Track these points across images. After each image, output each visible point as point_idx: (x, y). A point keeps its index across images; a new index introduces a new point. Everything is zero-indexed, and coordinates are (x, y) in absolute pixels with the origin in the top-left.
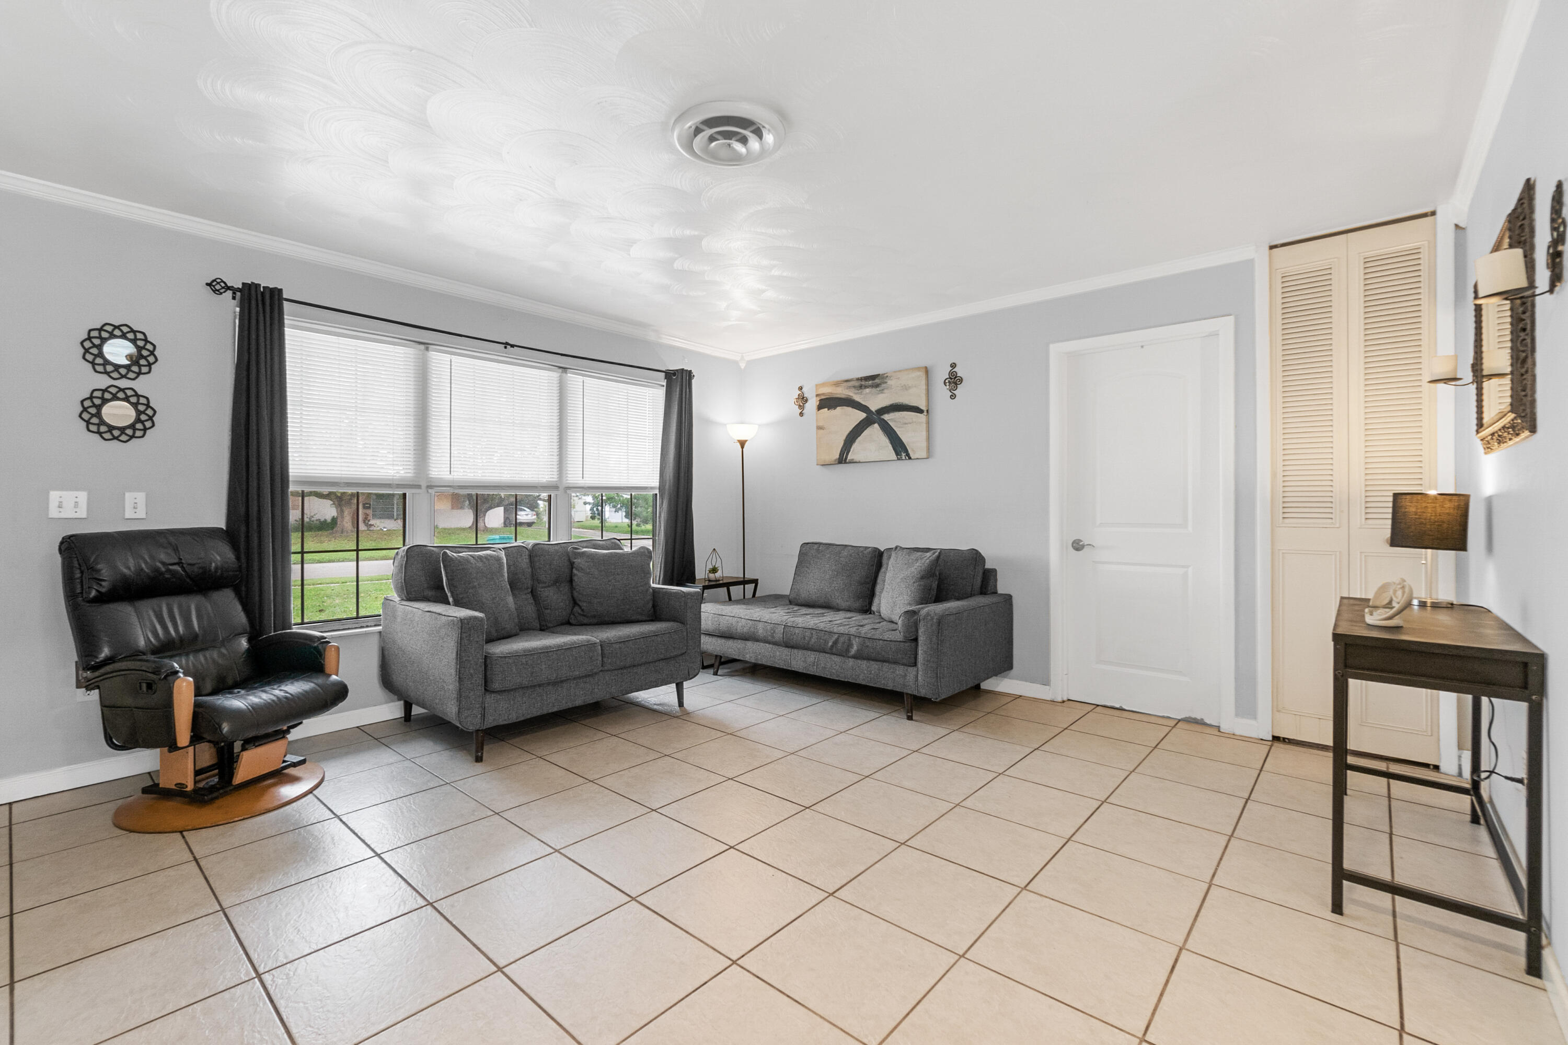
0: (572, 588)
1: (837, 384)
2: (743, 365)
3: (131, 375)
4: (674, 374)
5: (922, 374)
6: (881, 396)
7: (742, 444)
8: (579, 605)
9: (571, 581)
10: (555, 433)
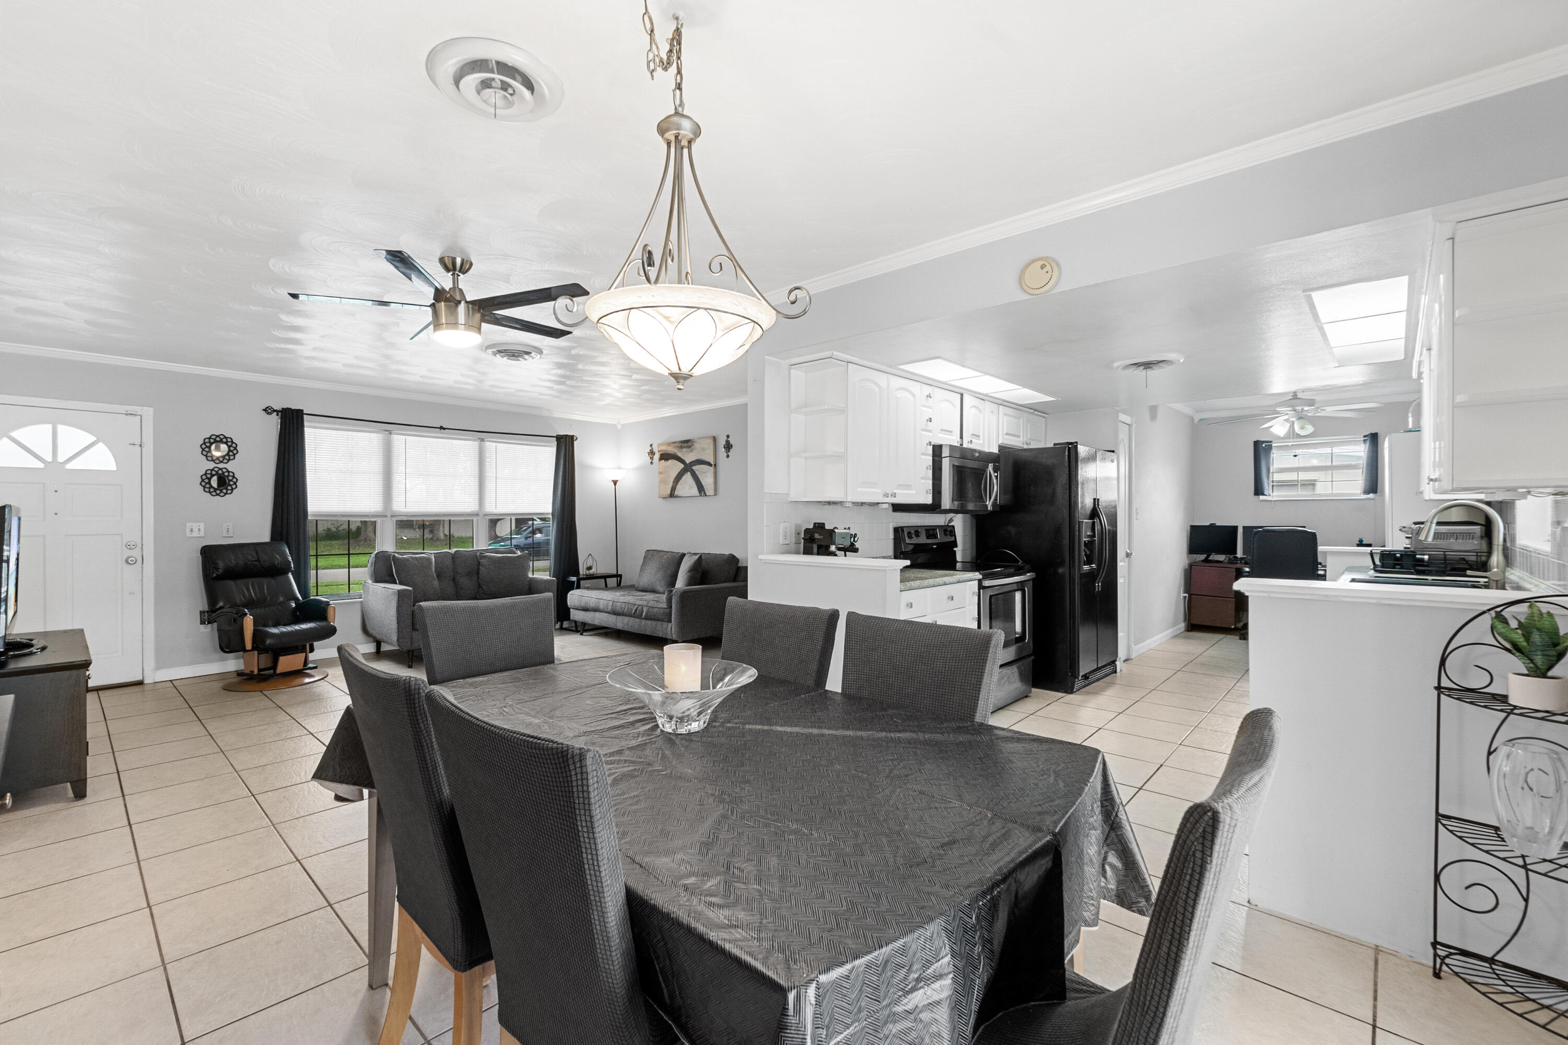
0: (478, 578)
1: (669, 444)
2: (619, 427)
3: (225, 461)
4: (562, 438)
5: (711, 441)
6: (692, 454)
7: (615, 482)
8: (482, 588)
9: (478, 573)
10: (477, 480)
